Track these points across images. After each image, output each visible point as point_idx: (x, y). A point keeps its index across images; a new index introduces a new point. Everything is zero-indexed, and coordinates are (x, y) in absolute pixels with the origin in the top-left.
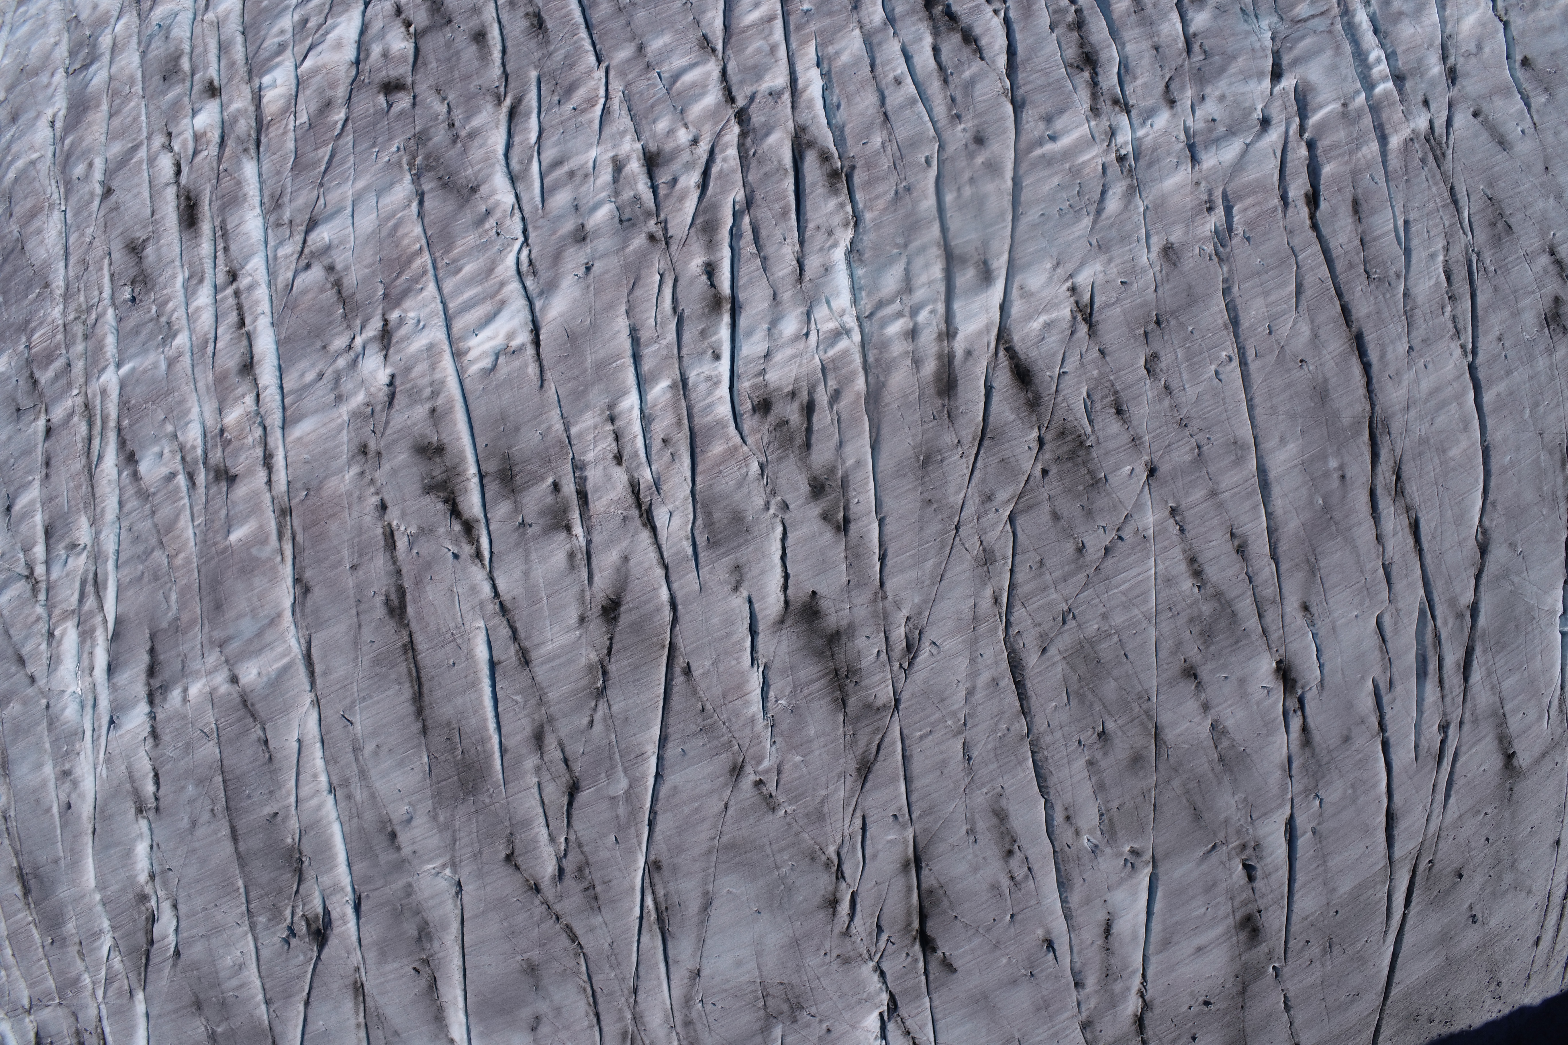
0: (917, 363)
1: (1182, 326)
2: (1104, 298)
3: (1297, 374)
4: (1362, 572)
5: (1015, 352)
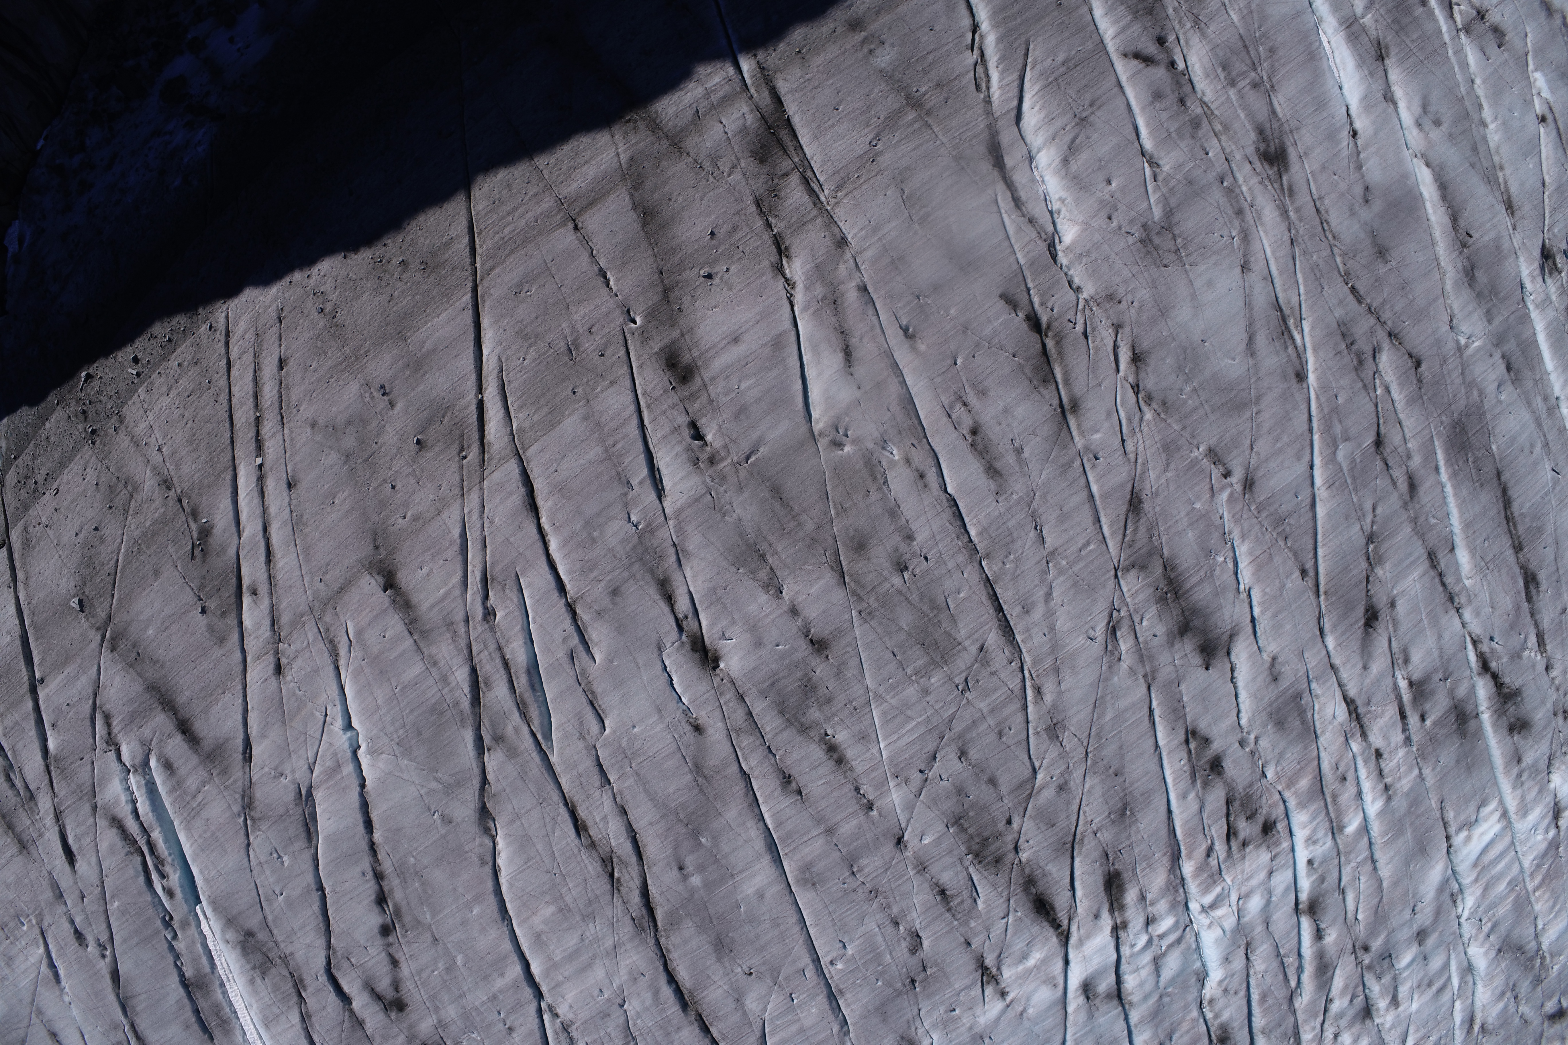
0: (1143, 897)
1: (889, 984)
2: (973, 993)
3: (755, 961)
4: (638, 774)
5: (1052, 927)
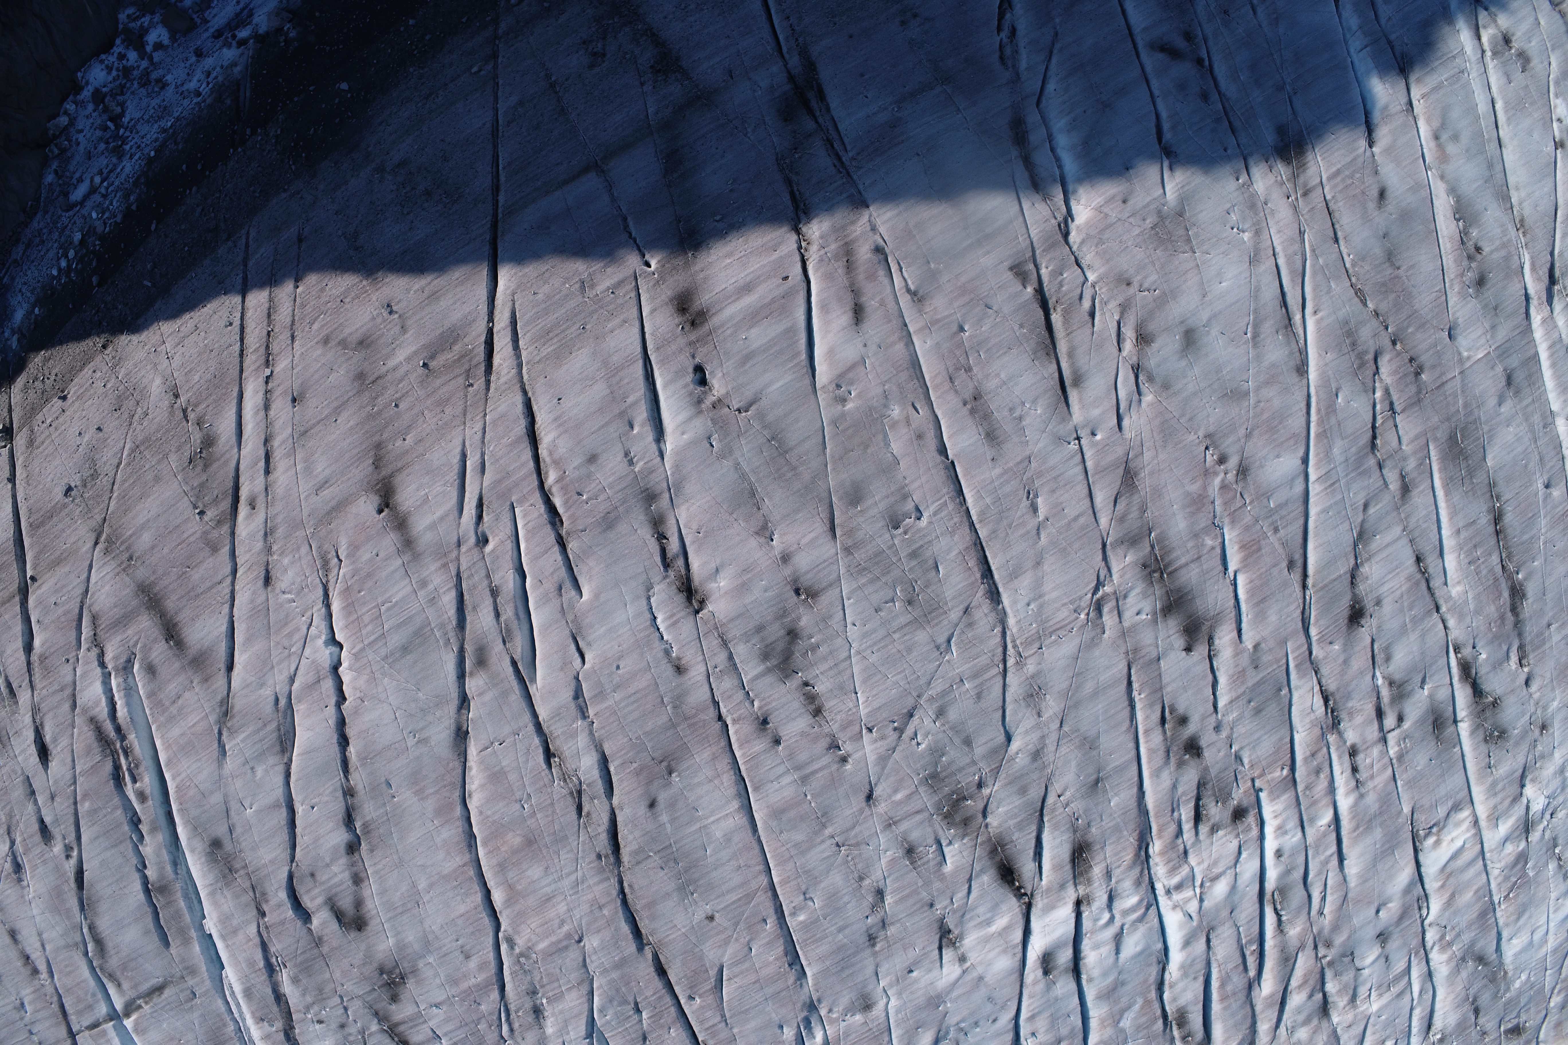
0: (1108, 873)
2: (930, 955)
3: (717, 906)
5: (1015, 896)
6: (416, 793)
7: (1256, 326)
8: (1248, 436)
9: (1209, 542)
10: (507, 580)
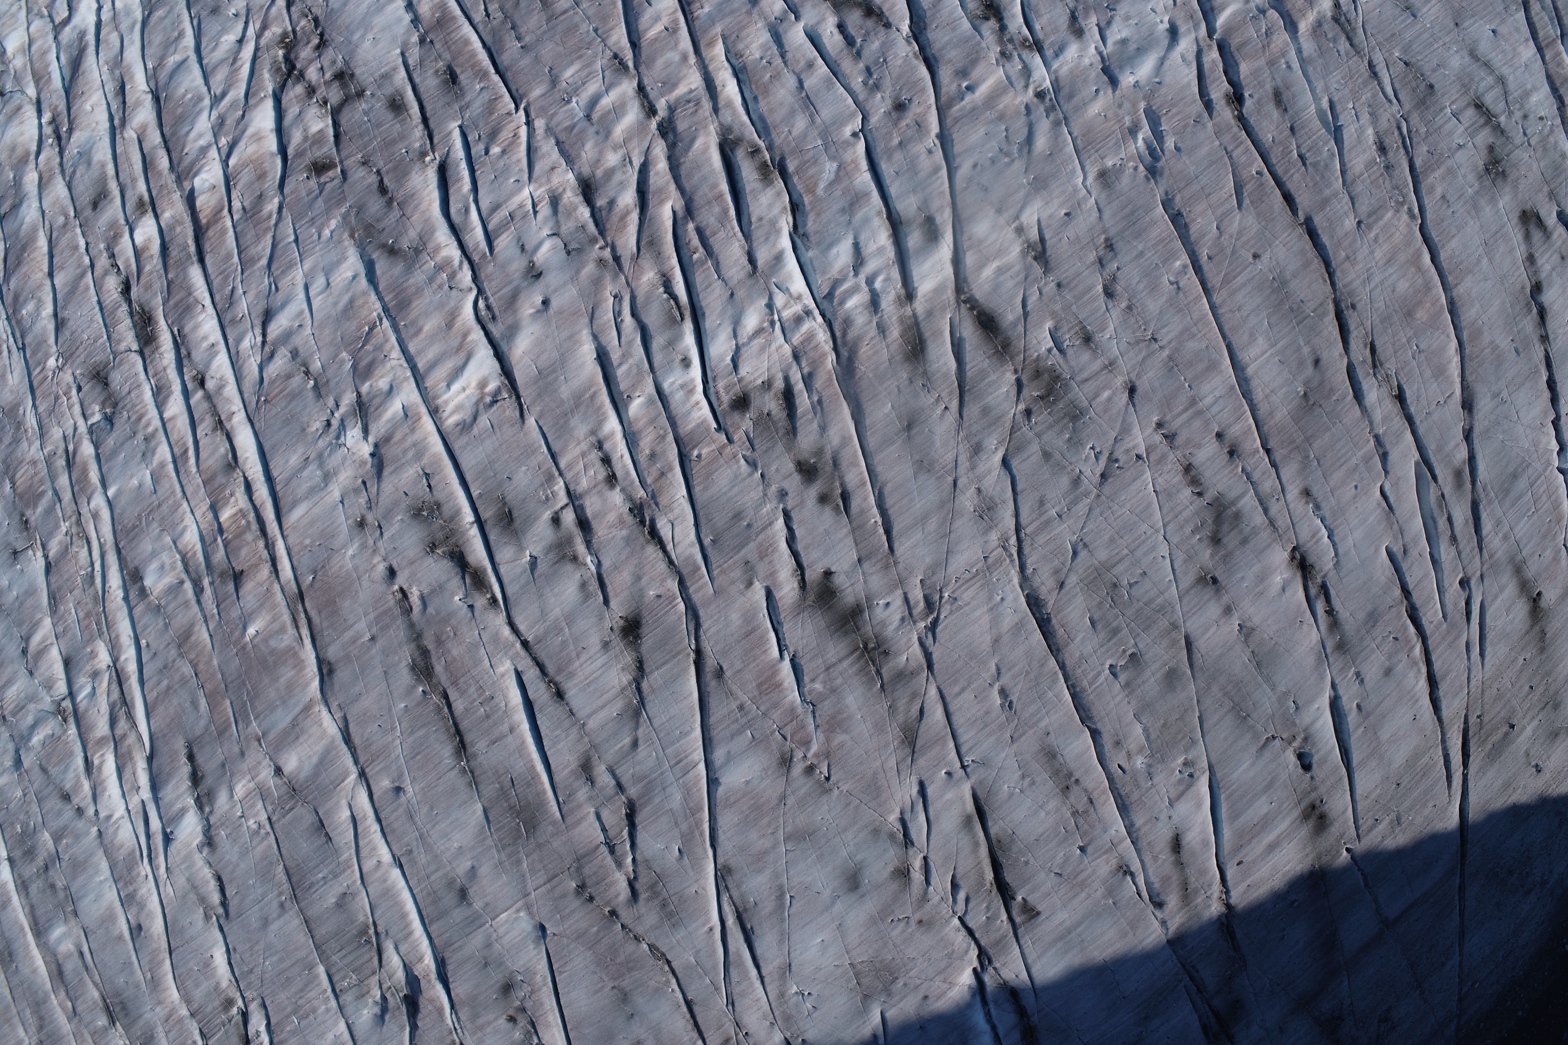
0: (883, 330)
2: (1052, 234)
5: (977, 301)
6: (1498, 347)
7: (780, 906)
8: (783, 798)
9: (818, 686)
10: (1446, 553)
